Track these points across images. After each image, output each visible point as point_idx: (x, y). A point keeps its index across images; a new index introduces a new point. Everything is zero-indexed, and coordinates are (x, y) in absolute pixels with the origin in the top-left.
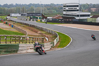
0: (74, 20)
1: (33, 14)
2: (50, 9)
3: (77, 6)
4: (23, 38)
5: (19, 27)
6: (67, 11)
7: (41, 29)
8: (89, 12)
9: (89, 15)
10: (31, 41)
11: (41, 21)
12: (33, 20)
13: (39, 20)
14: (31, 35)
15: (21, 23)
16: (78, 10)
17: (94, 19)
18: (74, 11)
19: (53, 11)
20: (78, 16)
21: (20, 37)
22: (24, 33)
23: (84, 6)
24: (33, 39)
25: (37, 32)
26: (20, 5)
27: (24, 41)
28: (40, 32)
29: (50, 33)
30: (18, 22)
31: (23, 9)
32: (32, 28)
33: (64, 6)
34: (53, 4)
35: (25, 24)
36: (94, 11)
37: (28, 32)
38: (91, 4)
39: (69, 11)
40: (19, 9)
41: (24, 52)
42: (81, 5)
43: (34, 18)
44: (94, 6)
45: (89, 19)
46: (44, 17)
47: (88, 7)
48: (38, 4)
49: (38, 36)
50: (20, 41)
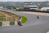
0: (29, 10)
1: (9, 6)
2: (17, 4)
3: (31, 3)
4: (4, 18)
5: (2, 13)
6: (26, 5)
7: (13, 14)
8: (37, 5)
9: (37, 7)
10: (8, 20)
11: (13, 10)
12: (9, 10)
13: (12, 10)
14: (8, 17)
15: (3, 11)
16: (31, 5)
17: (39, 9)
18: (29, 5)
19: (19, 5)
20: (31, 7)
21: (3, 18)
22: (5, 16)
23: (34, 2)
24: (9, 19)
25: (11, 16)
26: (3, 2)
27: (5, 20)
28: (12, 16)
29: (18, 16)
30: (2, 11)
31: (4, 4)
32: (9, 14)
33: (25, 3)
34: (19, 2)
35: (5, 12)
36: (39, 5)
37: (7, 16)
38: (38, 2)
39: (27, 5)
40: (2, 4)
41: (5, 25)
42: (33, 2)
43: (10, 9)
44: (39, 3)
45: (37, 9)
46: (15, 8)
47: (36, 3)
48: (12, 2)
49: (12, 18)
50: (3, 20)
